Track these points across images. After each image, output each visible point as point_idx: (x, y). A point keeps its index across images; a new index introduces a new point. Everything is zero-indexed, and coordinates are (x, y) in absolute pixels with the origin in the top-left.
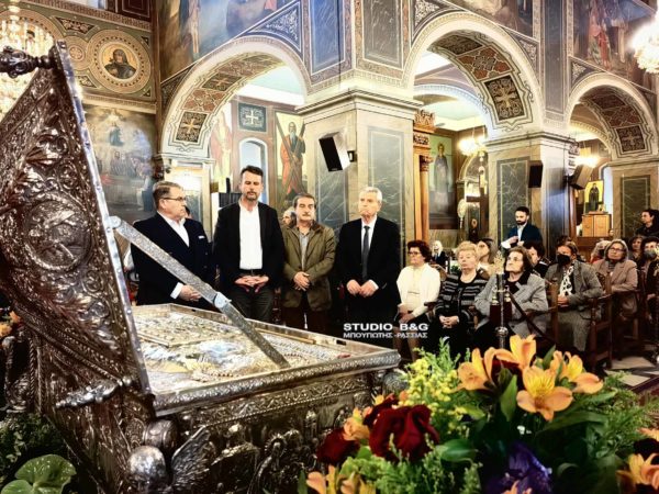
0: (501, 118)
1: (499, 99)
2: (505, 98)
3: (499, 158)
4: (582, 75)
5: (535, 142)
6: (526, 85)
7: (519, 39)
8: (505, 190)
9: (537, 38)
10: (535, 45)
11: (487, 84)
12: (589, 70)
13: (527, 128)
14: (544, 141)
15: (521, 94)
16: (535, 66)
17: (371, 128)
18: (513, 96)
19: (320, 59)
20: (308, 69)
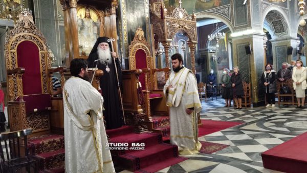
0: (276, 33)
1: (276, 27)
2: (278, 27)
3: (276, 45)
5: (288, 41)
7: (284, 9)
8: (278, 56)
9: (288, 8)
10: (288, 10)
11: (273, 22)
13: (285, 36)
14: (291, 40)
15: (284, 25)
16: (288, 17)
18: (281, 26)
19: (238, 22)
20: (233, 25)
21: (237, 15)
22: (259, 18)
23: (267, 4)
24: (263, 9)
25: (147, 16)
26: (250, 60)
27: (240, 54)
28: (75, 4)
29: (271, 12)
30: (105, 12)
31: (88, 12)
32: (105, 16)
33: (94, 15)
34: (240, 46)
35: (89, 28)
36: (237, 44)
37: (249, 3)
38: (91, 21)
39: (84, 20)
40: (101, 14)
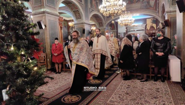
0: (77, 19)
1: (76, 15)
3: (77, 27)
4: (92, 11)
5: (83, 24)
6: (81, 13)
7: (80, 3)
10: (83, 4)
11: (74, 11)
12: (93, 10)
13: (82, 21)
14: (85, 24)
16: (83, 9)
17: (49, 20)
18: (79, 14)
19: (36, 3)
20: (33, 5)
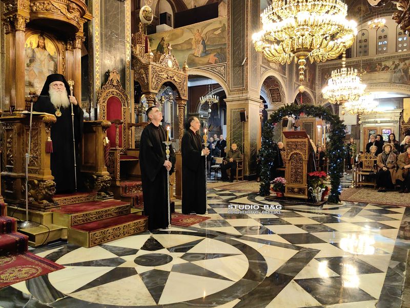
0: (273, 102)
1: (273, 95)
2: (276, 95)
6: (283, 92)
7: (283, 77)
9: (286, 76)
11: (270, 90)
15: (281, 95)
16: (286, 86)
18: (279, 95)
19: (234, 85)
20: (229, 87)
21: (234, 76)
22: (257, 82)
23: (266, 69)
24: (262, 73)
25: (128, 59)
26: (244, 128)
27: (234, 120)
28: (23, 26)
29: (269, 78)
30: (66, 45)
31: (42, 41)
32: (67, 50)
33: (50, 46)
34: (234, 112)
35: (41, 61)
36: (231, 109)
37: (247, 64)
38: (46, 53)
39: (36, 50)
40: (60, 46)
